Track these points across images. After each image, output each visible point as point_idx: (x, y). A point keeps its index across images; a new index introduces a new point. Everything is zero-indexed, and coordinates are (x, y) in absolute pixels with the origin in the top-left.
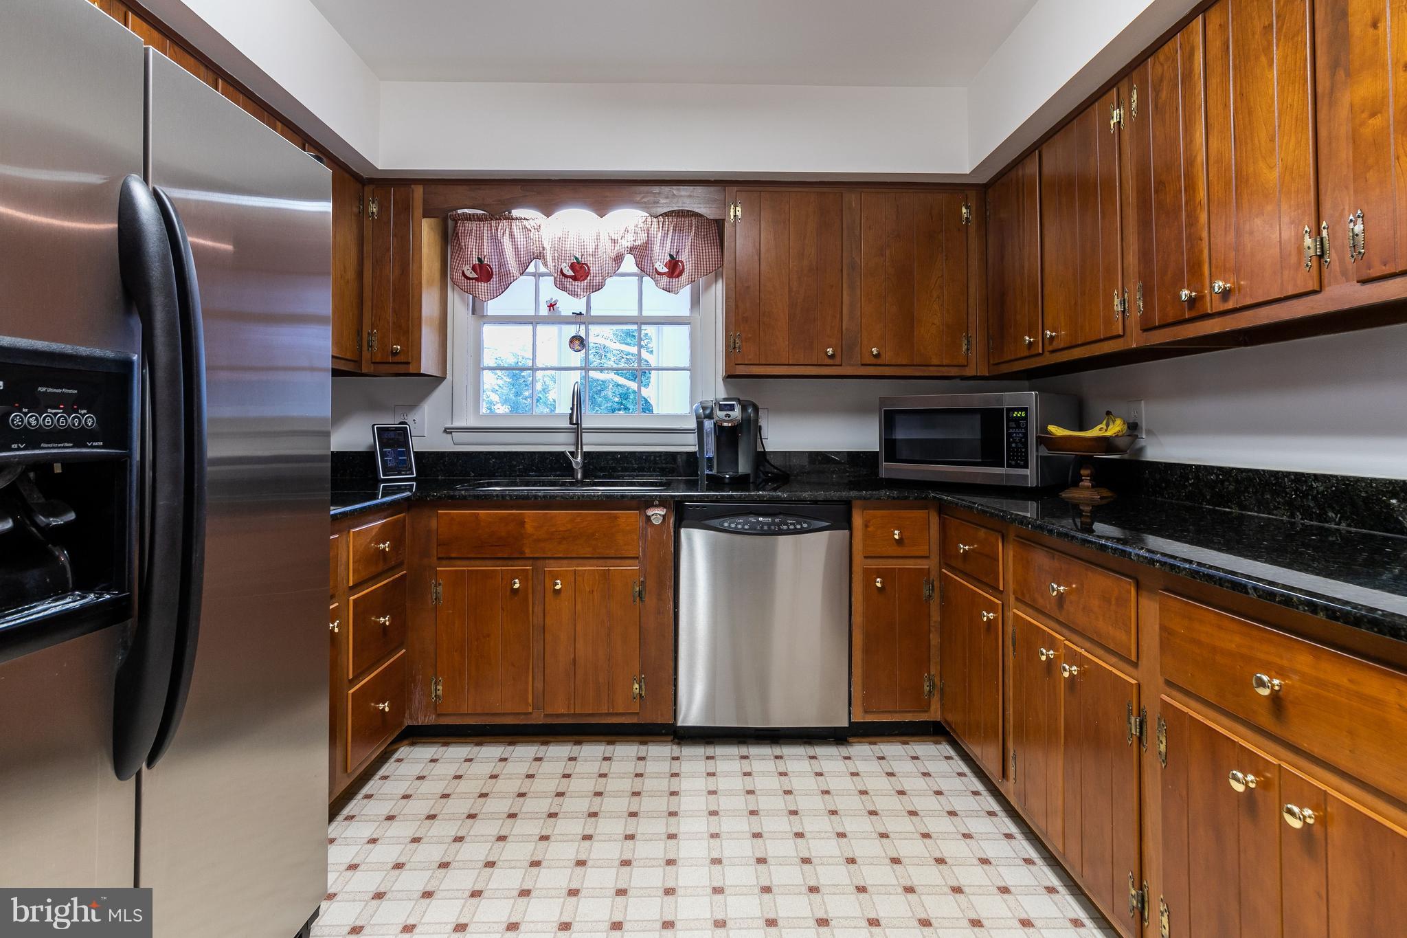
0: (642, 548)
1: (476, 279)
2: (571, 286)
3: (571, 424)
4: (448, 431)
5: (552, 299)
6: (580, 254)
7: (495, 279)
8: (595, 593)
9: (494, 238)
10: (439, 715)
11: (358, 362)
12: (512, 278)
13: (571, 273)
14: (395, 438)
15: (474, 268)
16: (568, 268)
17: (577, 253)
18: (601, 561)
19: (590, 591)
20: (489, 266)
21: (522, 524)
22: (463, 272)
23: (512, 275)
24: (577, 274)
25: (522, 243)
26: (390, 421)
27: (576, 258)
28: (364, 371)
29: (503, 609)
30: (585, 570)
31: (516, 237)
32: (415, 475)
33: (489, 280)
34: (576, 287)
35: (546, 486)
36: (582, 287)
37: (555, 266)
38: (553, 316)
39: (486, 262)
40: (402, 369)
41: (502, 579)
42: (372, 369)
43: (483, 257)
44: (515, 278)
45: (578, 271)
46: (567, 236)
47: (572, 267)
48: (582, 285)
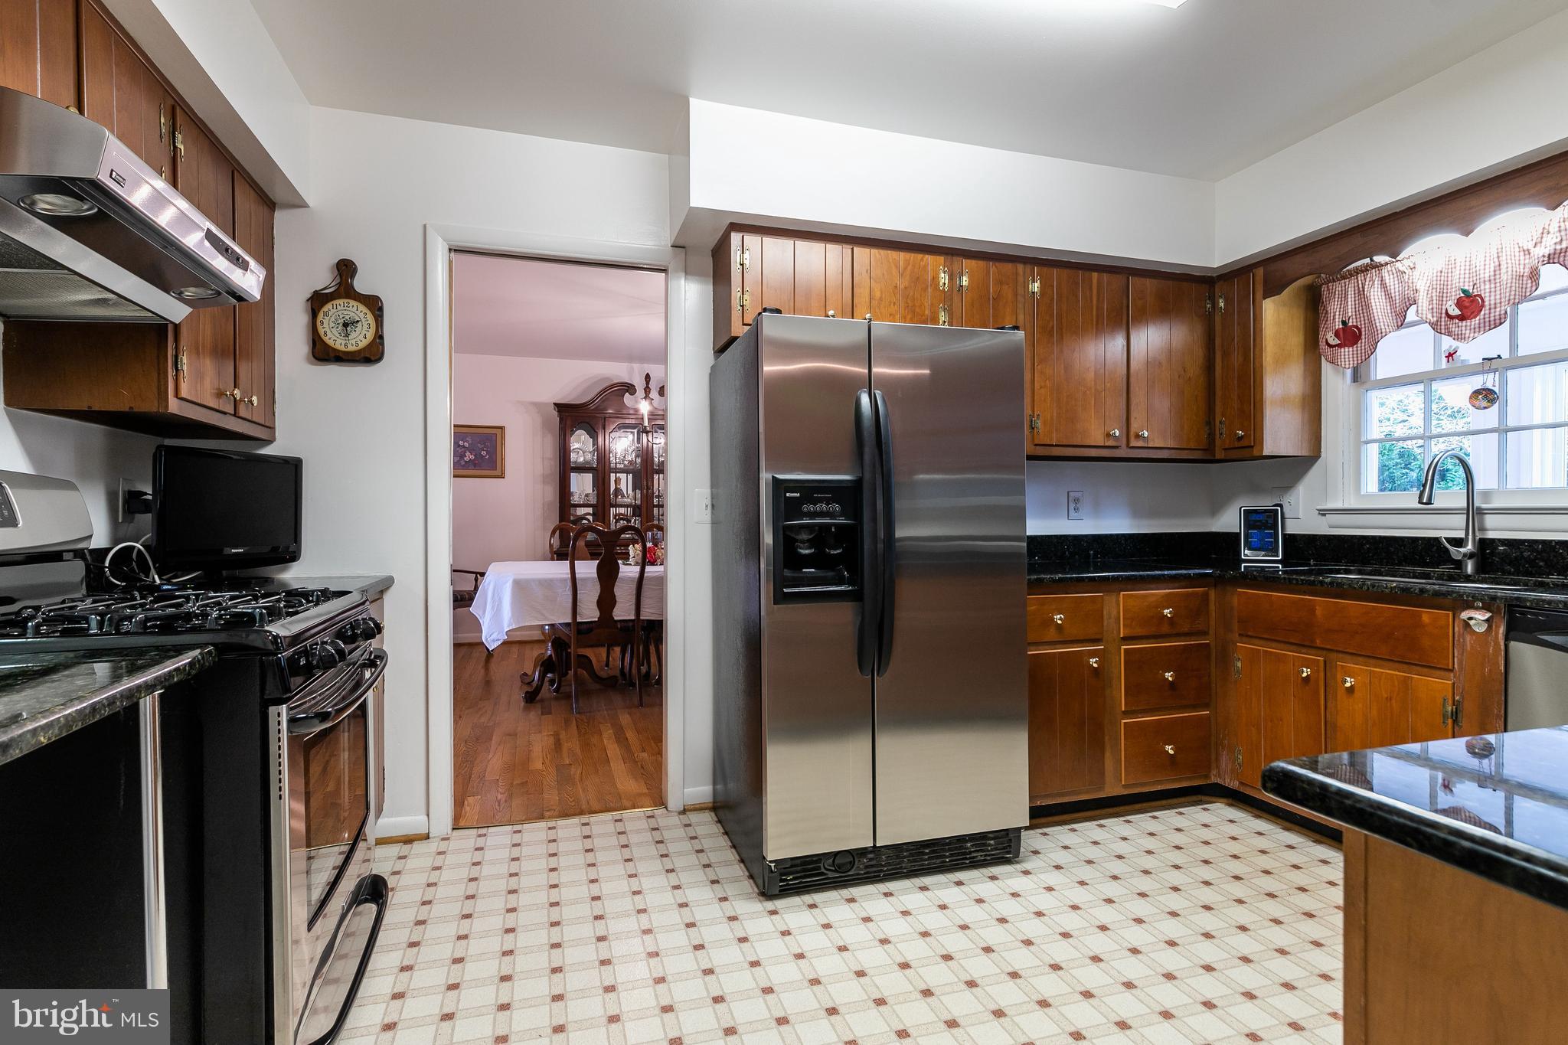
0: (1458, 660)
1: (1338, 346)
2: (1457, 329)
3: (1420, 502)
4: (1323, 513)
5: (1451, 347)
6: (1471, 284)
7: (1363, 341)
8: (1394, 701)
9: (1361, 295)
10: (1242, 783)
11: (1210, 448)
12: (1380, 335)
13: (1457, 312)
14: (1262, 522)
15: (1337, 334)
16: (1454, 306)
17: (1467, 284)
18: (1405, 667)
19: (1387, 698)
20: (1356, 327)
21: (1312, 611)
22: (1327, 340)
23: (1379, 332)
24: (1465, 311)
25: (1397, 290)
26: (1264, 503)
27: (1464, 291)
28: (1218, 457)
29: (1295, 697)
30: (1383, 672)
31: (1388, 285)
32: (1280, 558)
33: (1356, 343)
34: (1464, 328)
35: (1417, 578)
36: (1472, 327)
37: (1432, 309)
38: (1452, 367)
39: (1350, 324)
40: (1245, 453)
41: (1294, 665)
42: (1223, 455)
43: (1347, 318)
44: (1384, 334)
45: (1466, 307)
46: (1453, 266)
47: (1459, 303)
48: (1473, 323)
